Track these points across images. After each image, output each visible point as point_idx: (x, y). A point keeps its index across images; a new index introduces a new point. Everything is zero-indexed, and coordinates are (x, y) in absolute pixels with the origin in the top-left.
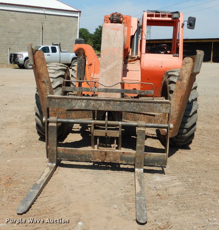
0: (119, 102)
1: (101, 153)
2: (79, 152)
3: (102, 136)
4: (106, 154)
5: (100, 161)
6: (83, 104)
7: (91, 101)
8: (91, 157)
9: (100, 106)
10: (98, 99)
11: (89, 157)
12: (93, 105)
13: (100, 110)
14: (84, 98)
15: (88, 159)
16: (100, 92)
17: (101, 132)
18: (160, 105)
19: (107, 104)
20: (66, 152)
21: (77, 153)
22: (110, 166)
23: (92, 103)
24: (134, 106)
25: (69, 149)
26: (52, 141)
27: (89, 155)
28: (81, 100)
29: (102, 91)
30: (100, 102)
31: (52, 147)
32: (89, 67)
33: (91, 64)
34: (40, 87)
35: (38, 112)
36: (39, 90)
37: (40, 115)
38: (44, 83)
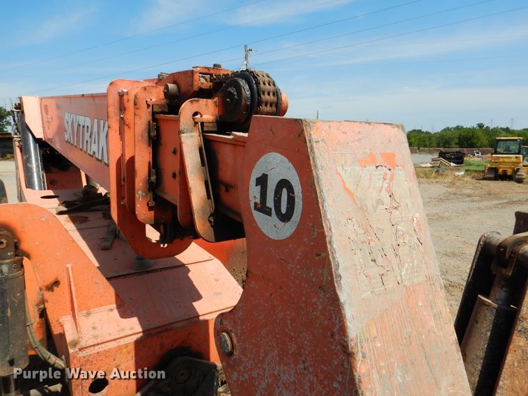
32: (47, 295)
33: (57, 283)
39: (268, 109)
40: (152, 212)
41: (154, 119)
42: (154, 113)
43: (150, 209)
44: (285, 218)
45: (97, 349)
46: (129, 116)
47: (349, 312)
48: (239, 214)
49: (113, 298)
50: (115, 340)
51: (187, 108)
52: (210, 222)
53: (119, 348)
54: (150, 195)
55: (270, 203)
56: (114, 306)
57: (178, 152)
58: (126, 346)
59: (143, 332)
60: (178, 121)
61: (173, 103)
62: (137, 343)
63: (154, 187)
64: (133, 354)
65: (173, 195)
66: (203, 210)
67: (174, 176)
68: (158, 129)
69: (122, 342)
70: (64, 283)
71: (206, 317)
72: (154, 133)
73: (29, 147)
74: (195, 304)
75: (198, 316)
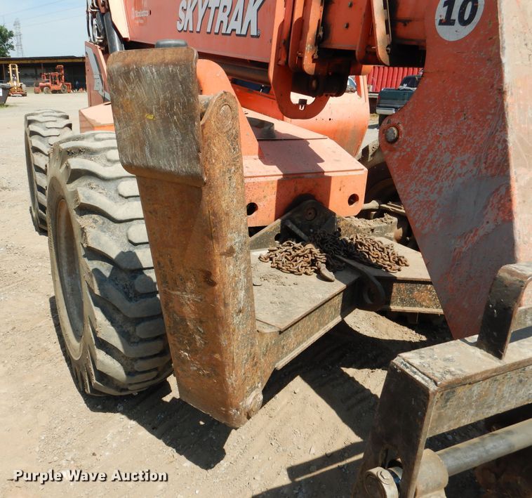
34: (217, 278)
35: (114, 339)
36: (189, 284)
37: (124, 347)
38: (230, 259)
40: (314, 64)
43: (314, 61)
45: (253, 179)
49: (257, 150)
50: (264, 176)
52: (387, 51)
53: (267, 183)
54: (316, 49)
56: (257, 157)
58: (272, 182)
59: (283, 175)
62: (280, 182)
64: (275, 190)
66: (383, 42)
67: (348, 26)
69: (269, 179)
71: (329, 174)
73: (115, 46)
74: (320, 164)
75: (324, 172)
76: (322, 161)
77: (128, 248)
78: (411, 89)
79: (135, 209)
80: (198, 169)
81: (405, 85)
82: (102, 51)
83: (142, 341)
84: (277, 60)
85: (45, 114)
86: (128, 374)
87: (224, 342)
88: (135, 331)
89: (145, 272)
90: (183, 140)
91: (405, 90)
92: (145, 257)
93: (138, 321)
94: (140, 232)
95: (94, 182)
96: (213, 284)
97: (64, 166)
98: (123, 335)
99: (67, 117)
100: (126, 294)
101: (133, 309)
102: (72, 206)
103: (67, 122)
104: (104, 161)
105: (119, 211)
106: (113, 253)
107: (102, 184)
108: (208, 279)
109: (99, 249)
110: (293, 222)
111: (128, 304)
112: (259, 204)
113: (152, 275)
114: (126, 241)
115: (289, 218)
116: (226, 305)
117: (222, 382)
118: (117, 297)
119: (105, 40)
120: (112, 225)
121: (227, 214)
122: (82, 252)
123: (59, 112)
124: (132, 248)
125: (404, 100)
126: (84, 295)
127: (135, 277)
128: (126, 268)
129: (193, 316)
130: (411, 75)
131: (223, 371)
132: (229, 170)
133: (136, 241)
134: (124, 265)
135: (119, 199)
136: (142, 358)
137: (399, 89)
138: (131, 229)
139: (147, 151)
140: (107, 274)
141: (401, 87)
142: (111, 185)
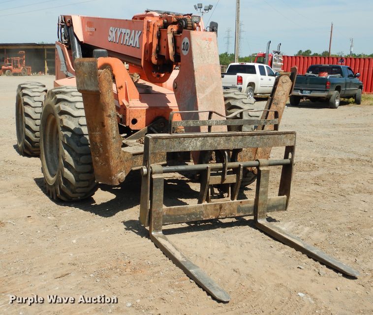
0: (241, 137)
1: (215, 206)
2: (188, 210)
3: (216, 183)
4: (221, 207)
5: (214, 218)
6: (199, 144)
7: (208, 138)
8: (203, 214)
9: (219, 144)
10: (217, 135)
11: (200, 214)
12: (211, 143)
13: (219, 149)
14: (200, 135)
15: (199, 217)
16: (219, 125)
17: (215, 179)
18: (284, 136)
19: (227, 140)
20: (172, 213)
21: (185, 212)
22: (210, 223)
23: (210, 140)
24: (257, 140)
25: (175, 208)
26: (157, 200)
27: (200, 212)
28: (196, 138)
29: (222, 124)
30: (218, 139)
31: (158, 209)
32: (119, 90)
33: (122, 87)
34: (105, 124)
35: (72, 163)
36: (97, 128)
37: (75, 166)
38: (109, 118)
39: (189, 28)
41: (159, 30)
42: (159, 29)
43: (156, 59)
44: (187, 50)
45: (135, 108)
46: (151, 29)
47: (194, 64)
48: (180, 54)
49: (138, 97)
51: (169, 27)
52: (174, 57)
53: (141, 110)
54: (156, 55)
55: (185, 48)
56: (139, 100)
57: (166, 40)
58: (144, 110)
59: (149, 107)
60: (167, 31)
61: (165, 26)
62: (147, 109)
63: (158, 52)
64: (145, 113)
65: (163, 53)
66: (172, 54)
67: (165, 47)
68: (160, 33)
69: (142, 108)
70: (124, 87)
71: (172, 108)
72: (159, 35)
73: (75, 46)
74: (168, 104)
75: (169, 107)
76: (169, 102)
77: (78, 126)
78: (315, 75)
79: (82, 113)
80: (98, 89)
81: (311, 72)
82: (67, 48)
83: (83, 164)
84: (145, 58)
85: (32, 84)
86: (76, 181)
87: (109, 148)
88: (80, 160)
89: (85, 136)
90: (95, 81)
91: (310, 76)
92: (85, 130)
93: (81, 155)
94: (83, 121)
95: (66, 103)
96: (104, 126)
97: (54, 98)
98: (75, 161)
99: (44, 86)
100: (77, 144)
101: (79, 150)
102: (57, 112)
103: (44, 89)
104: (70, 96)
105: (75, 113)
106: (72, 128)
107: (69, 104)
108: (103, 125)
109: (68, 126)
110: (154, 128)
111: (77, 147)
112: (139, 120)
113: (88, 137)
114: (78, 124)
115: (151, 126)
116: (109, 134)
117: (109, 165)
118: (73, 145)
119: (69, 41)
120: (73, 118)
121: (108, 104)
122: (60, 129)
123: (39, 83)
124: (80, 127)
125: (306, 83)
126: (60, 146)
127: (80, 138)
128: (77, 134)
129: (99, 141)
130: (315, 64)
131: (109, 160)
132: (108, 91)
133: (81, 124)
134: (77, 132)
135: (76, 109)
136: (82, 173)
137: (305, 76)
138: (80, 120)
139: (85, 85)
140: (70, 136)
141: (307, 73)
142: (73, 104)
